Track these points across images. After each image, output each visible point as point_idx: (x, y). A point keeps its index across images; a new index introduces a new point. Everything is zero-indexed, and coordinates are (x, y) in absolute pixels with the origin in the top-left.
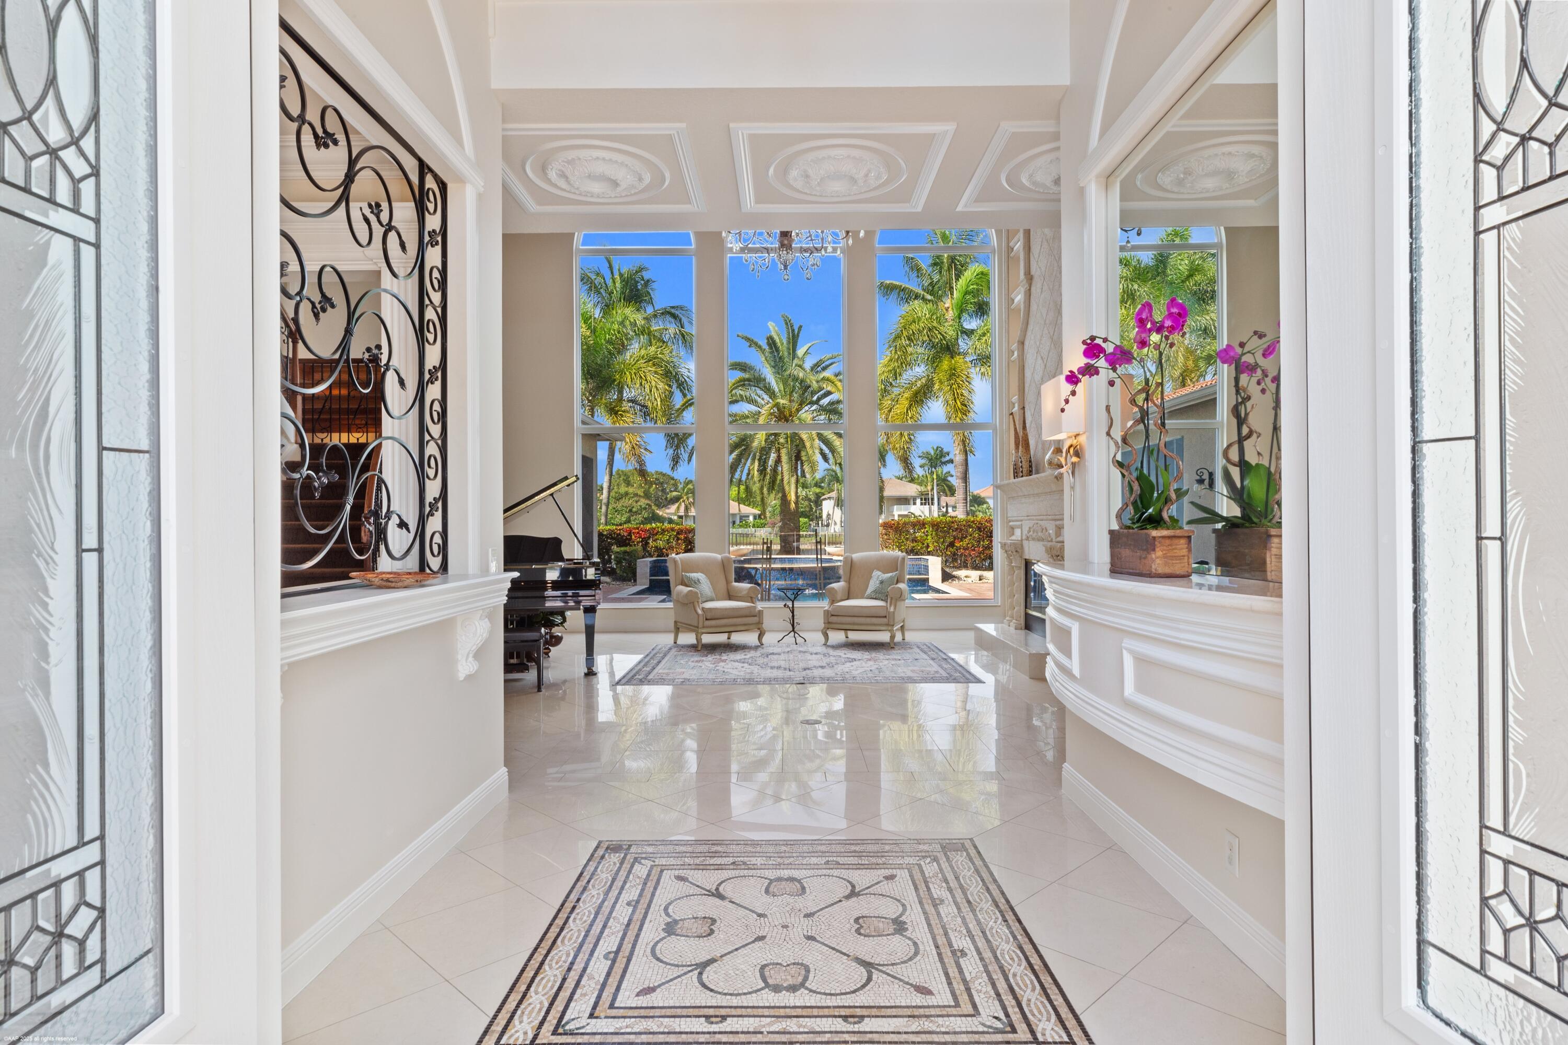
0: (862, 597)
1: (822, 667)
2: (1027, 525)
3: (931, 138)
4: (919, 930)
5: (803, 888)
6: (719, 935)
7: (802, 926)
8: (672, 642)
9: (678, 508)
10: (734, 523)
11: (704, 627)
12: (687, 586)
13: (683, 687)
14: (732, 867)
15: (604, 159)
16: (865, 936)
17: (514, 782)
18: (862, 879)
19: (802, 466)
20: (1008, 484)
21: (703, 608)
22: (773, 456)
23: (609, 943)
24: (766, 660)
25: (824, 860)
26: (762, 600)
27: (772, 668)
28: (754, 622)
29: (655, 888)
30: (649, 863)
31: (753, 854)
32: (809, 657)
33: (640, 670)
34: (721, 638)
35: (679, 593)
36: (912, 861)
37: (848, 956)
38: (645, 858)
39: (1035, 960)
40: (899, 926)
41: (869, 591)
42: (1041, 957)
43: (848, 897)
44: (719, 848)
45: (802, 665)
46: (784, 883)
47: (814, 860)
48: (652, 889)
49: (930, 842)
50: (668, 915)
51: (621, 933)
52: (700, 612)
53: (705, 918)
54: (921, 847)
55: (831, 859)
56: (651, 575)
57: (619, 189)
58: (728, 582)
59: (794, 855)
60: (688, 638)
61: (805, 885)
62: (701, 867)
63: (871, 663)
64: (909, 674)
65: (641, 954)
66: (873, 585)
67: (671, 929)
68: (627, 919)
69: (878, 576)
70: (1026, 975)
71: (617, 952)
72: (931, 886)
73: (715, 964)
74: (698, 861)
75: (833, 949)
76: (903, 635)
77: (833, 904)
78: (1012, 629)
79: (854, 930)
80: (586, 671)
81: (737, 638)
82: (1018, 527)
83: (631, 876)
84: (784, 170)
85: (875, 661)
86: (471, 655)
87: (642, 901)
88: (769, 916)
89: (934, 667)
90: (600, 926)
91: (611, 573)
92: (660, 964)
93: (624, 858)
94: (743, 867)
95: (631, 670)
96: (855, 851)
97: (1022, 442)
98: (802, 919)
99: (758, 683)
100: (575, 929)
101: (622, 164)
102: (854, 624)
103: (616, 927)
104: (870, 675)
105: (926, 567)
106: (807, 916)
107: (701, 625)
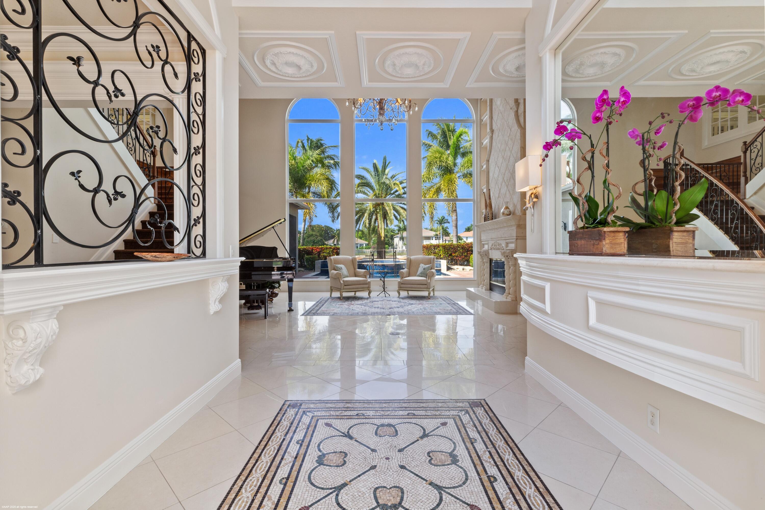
0: (415, 276)
1: (398, 307)
2: (491, 243)
3: (458, 41)
4: (465, 462)
5: (396, 431)
6: (349, 465)
7: (398, 458)
8: (329, 296)
9: (334, 241)
10: (357, 247)
11: (343, 289)
12: (336, 270)
13: (333, 315)
14: (356, 417)
15: (293, 53)
16: (435, 465)
17: (244, 367)
18: (429, 424)
19: (386, 221)
20: (482, 224)
21: (343, 281)
22: (374, 217)
23: (283, 472)
24: (372, 304)
25: (406, 413)
26: (369, 277)
27: (375, 308)
28: (366, 287)
29: (313, 432)
30: (311, 415)
31: (368, 409)
32: (392, 303)
33: (314, 309)
34: (352, 294)
35: (333, 274)
36: (455, 413)
37: (426, 481)
38: (309, 412)
39: (539, 484)
40: (454, 460)
41: (418, 273)
42: (542, 481)
43: (422, 438)
44: (349, 405)
45: (389, 306)
46: (385, 428)
47: (401, 413)
48: (311, 432)
49: (463, 401)
50: (320, 450)
51: (291, 464)
52: (342, 282)
53: (341, 452)
54: (459, 404)
55: (410, 412)
56: (322, 267)
57: (301, 71)
58: (355, 269)
59: (390, 409)
60: (336, 294)
61: (398, 429)
62: (340, 417)
63: (420, 305)
64: (439, 311)
65: (302, 480)
66: (420, 270)
67: (320, 461)
68: (296, 453)
69: (422, 266)
70: (536, 496)
71: (288, 478)
72: (467, 429)
73: (346, 488)
74: (338, 413)
75: (417, 475)
76: (434, 293)
77: (413, 443)
78: (484, 290)
79: (427, 461)
80: (289, 309)
81: (359, 294)
82: (486, 244)
83: (301, 423)
84: (383, 61)
85: (422, 304)
86: (217, 301)
87: (305, 441)
88: (378, 451)
89: (449, 308)
90: (280, 458)
91: (304, 267)
92: (313, 488)
93: (298, 412)
94: (362, 417)
95: (310, 309)
96: (423, 407)
97: (489, 205)
98: (397, 453)
99: (368, 315)
100: (265, 461)
101: (302, 56)
102: (412, 288)
103: (289, 459)
104: (420, 311)
105: (440, 265)
106: (400, 451)
107: (342, 288)
